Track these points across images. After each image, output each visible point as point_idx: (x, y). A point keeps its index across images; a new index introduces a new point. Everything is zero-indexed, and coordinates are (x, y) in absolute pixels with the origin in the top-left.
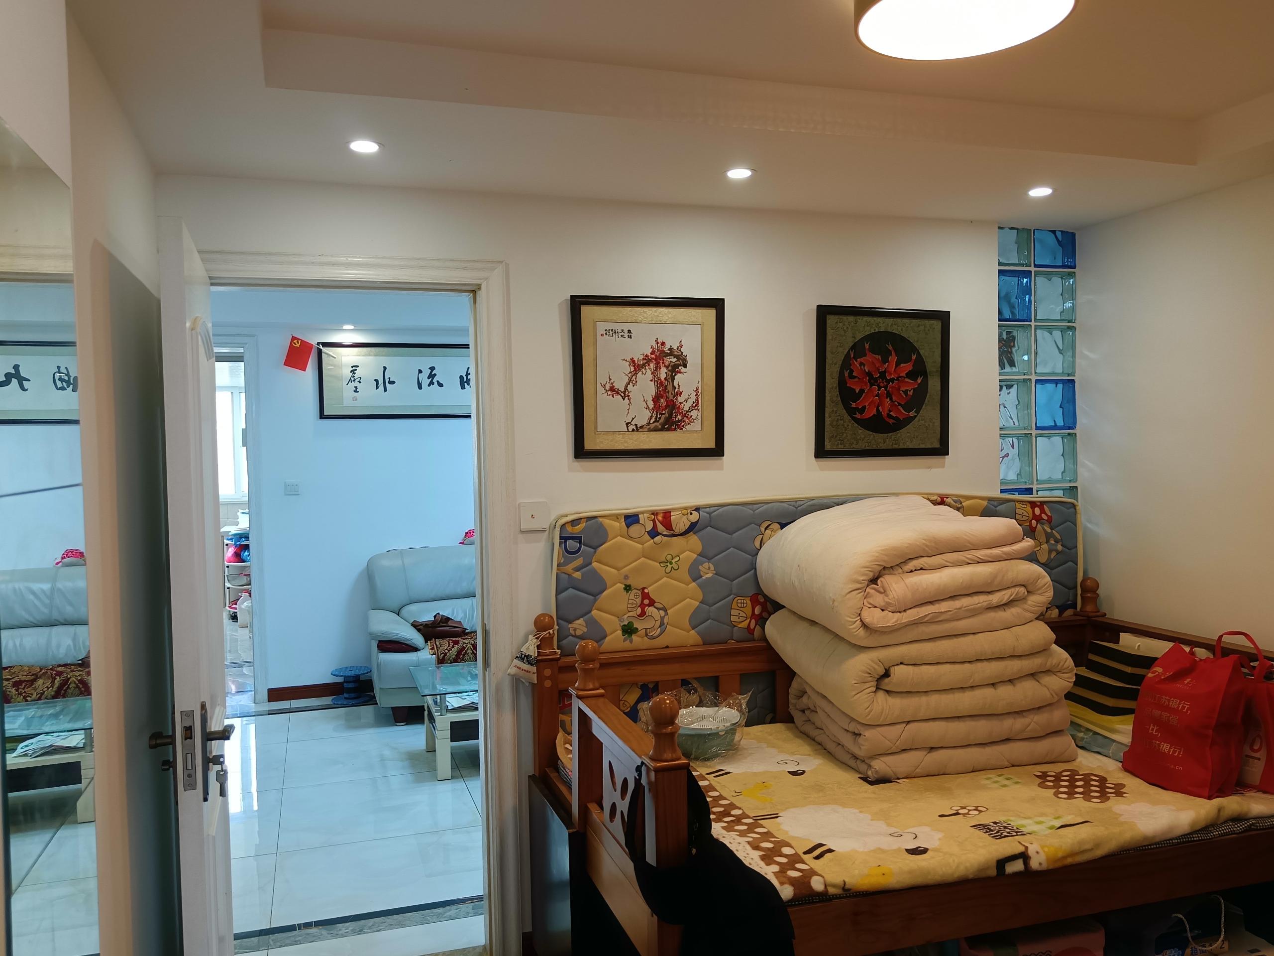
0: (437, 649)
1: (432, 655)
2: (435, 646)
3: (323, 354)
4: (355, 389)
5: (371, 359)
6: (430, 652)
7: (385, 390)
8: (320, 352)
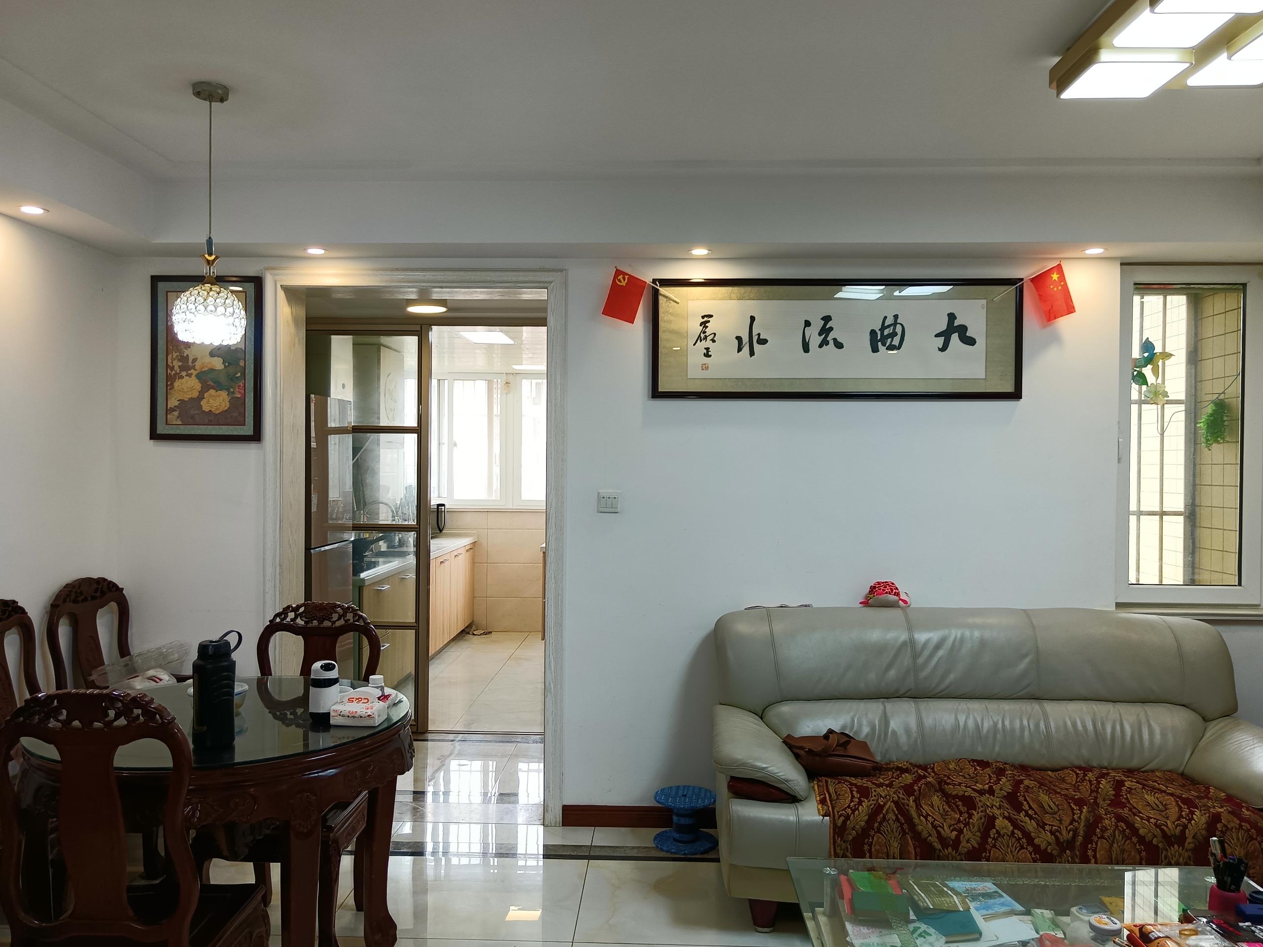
0: (831, 804)
1: (824, 816)
2: (827, 796)
3: (660, 298)
4: (705, 351)
5: (734, 303)
6: (819, 810)
7: (752, 353)
8: (656, 294)
